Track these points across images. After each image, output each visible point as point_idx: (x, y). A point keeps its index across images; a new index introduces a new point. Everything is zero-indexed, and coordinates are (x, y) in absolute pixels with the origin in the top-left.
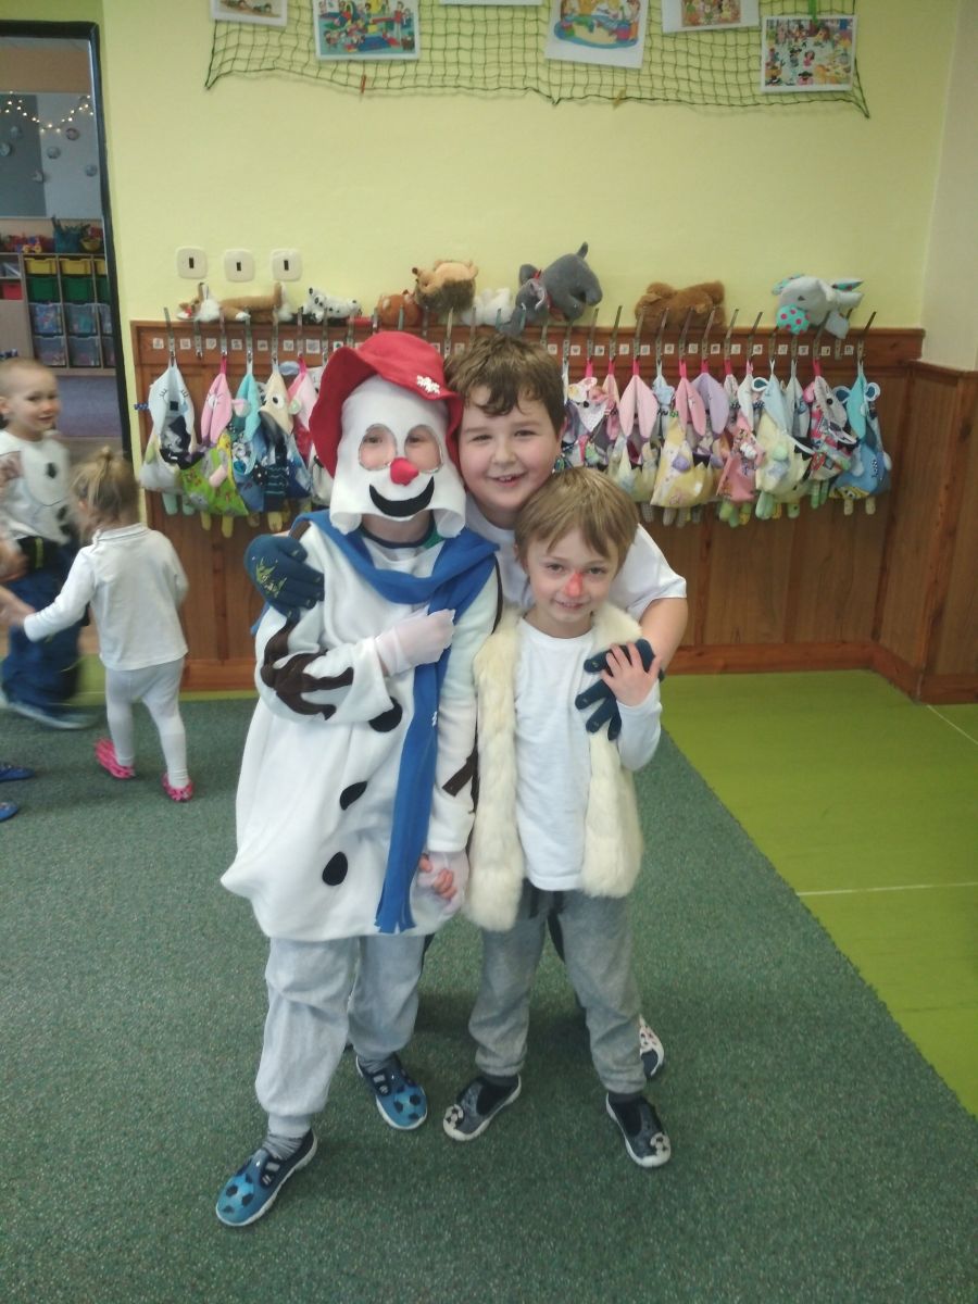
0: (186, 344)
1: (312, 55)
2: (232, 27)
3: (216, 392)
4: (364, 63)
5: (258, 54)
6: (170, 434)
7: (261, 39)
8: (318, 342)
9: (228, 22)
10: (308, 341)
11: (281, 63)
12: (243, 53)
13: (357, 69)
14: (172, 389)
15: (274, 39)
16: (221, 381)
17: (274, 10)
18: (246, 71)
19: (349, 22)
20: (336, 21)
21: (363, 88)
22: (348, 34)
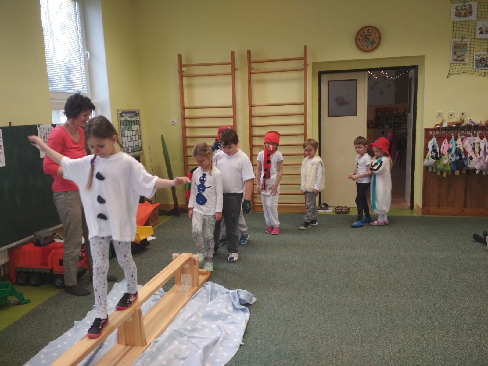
0: (437, 133)
1: (473, 69)
2: (454, 65)
3: (445, 143)
4: (485, 70)
5: (460, 70)
6: (433, 153)
7: (461, 66)
8: (470, 131)
9: (454, 64)
10: (468, 131)
11: (465, 71)
12: (456, 70)
13: (483, 71)
14: (434, 143)
15: (464, 66)
16: (446, 140)
17: (465, 60)
18: (457, 73)
19: (482, 62)
20: (479, 61)
21: (485, 75)
22: (482, 64)
